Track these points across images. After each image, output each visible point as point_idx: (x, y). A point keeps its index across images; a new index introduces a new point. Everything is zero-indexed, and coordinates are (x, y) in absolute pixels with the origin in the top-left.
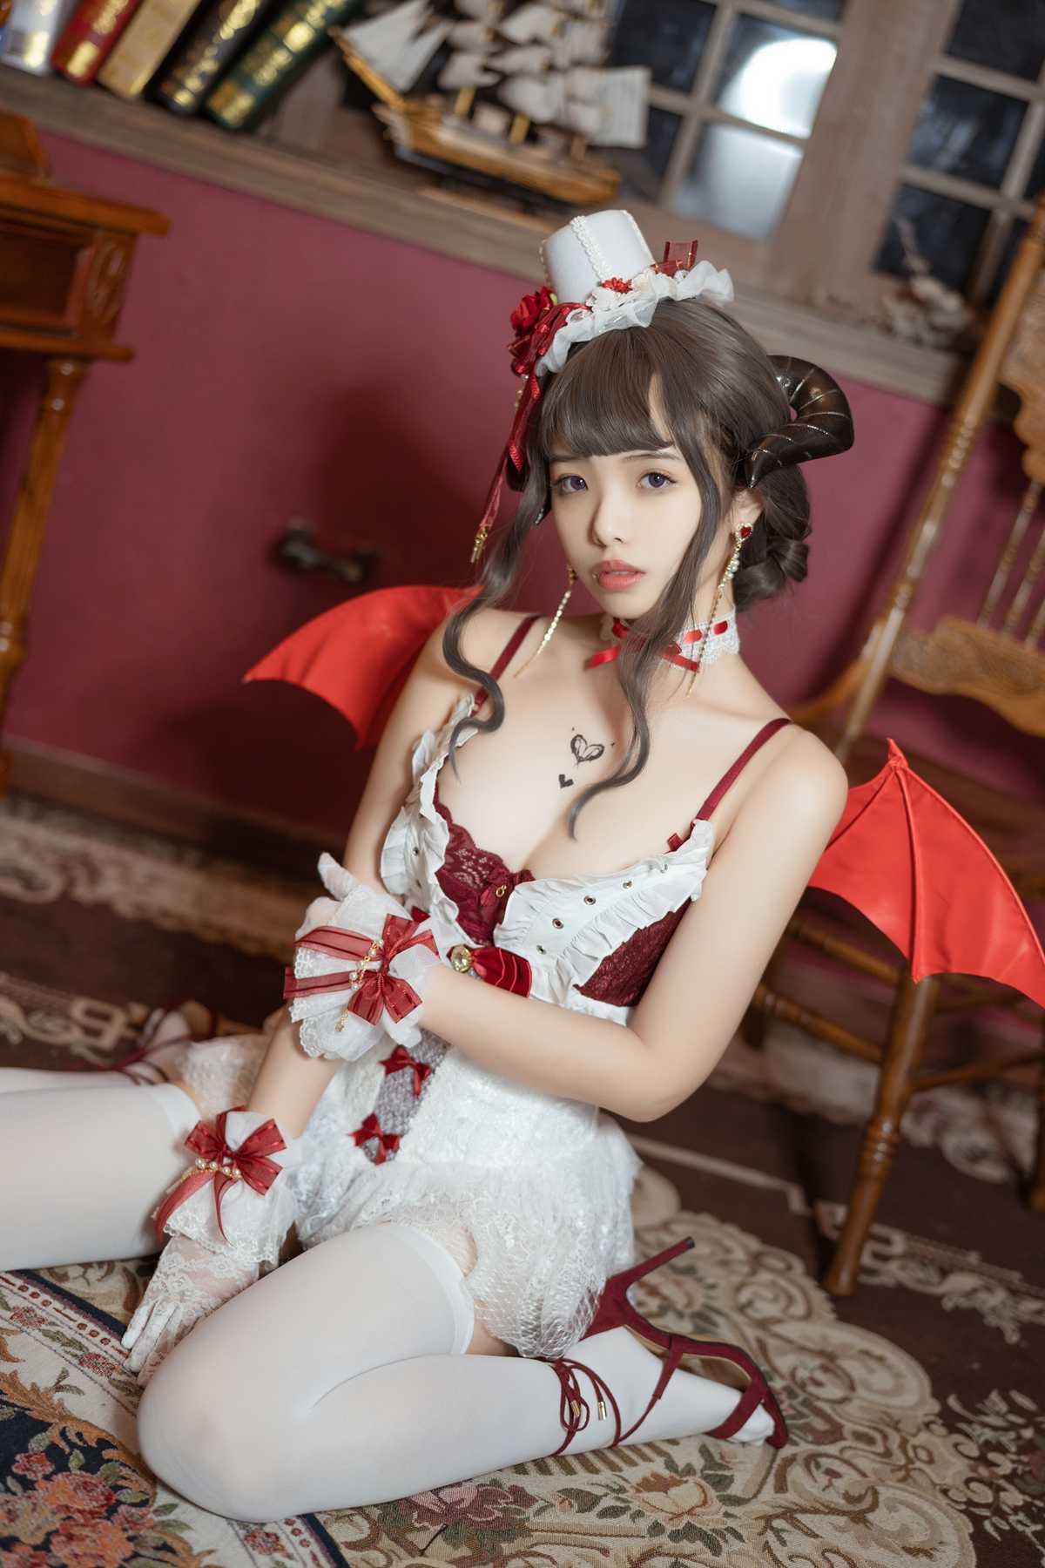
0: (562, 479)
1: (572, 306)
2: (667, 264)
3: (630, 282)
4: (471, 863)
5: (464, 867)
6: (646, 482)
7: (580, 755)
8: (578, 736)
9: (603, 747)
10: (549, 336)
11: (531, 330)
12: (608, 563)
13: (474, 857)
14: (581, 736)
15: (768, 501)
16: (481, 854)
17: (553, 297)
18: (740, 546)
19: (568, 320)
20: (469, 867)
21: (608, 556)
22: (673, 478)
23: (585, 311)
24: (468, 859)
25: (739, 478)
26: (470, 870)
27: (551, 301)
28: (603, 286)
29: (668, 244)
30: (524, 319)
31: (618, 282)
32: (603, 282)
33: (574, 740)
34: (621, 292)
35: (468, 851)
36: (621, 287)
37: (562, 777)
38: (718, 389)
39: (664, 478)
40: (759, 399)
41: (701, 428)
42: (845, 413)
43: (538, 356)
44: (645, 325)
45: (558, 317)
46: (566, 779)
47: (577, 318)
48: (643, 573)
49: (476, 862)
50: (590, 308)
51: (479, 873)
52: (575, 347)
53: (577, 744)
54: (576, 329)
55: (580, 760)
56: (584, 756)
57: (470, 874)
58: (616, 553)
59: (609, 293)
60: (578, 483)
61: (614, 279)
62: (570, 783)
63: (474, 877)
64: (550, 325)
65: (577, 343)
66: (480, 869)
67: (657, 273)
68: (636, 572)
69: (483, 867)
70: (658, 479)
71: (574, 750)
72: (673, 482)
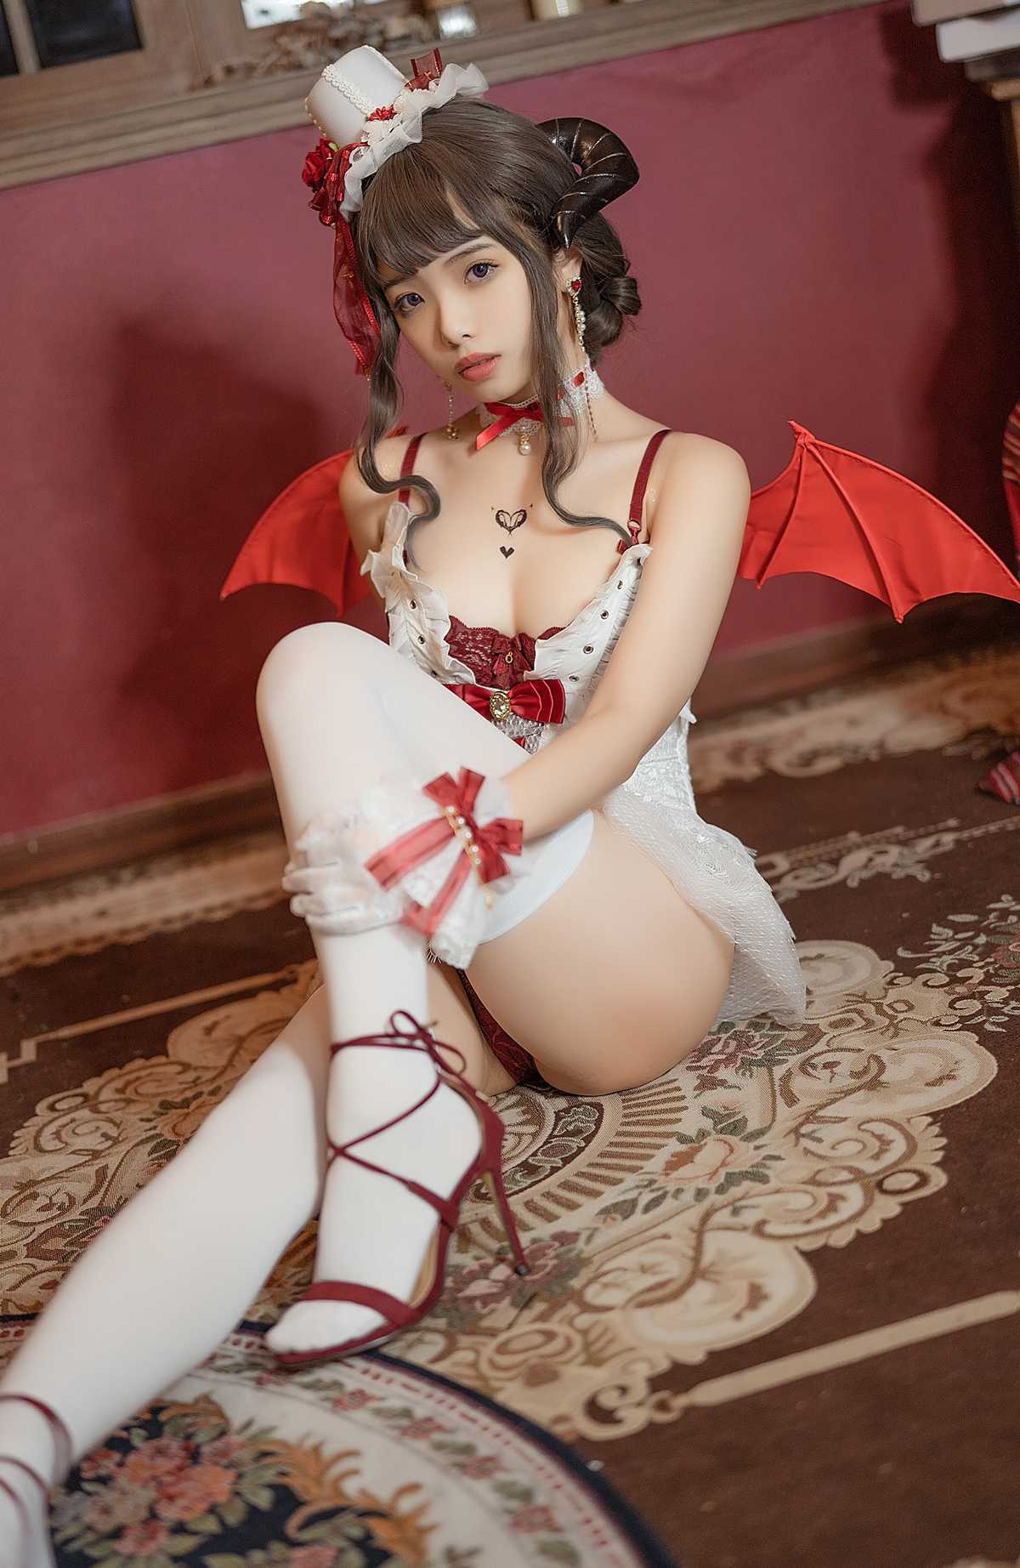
0: (399, 301)
1: (350, 148)
2: (419, 79)
3: (391, 108)
4: (471, 644)
5: (467, 650)
6: (472, 276)
7: (508, 525)
8: (499, 512)
9: (524, 511)
10: (340, 182)
11: (322, 182)
12: (466, 359)
13: (470, 637)
14: (502, 511)
15: (584, 250)
16: (475, 632)
17: (331, 145)
18: (577, 299)
19: (351, 161)
20: (470, 648)
21: (462, 353)
22: (497, 263)
23: (362, 148)
24: (467, 640)
25: (552, 241)
26: (473, 650)
27: (332, 150)
28: (371, 119)
29: (413, 61)
30: (313, 174)
31: (382, 112)
32: (369, 116)
33: (497, 516)
34: (387, 119)
35: (463, 634)
36: (386, 114)
37: (503, 549)
38: (505, 172)
39: (486, 265)
40: (542, 166)
41: (500, 210)
42: (623, 152)
43: (338, 203)
44: (418, 141)
45: (341, 161)
46: (507, 549)
47: (357, 156)
48: (500, 356)
49: (474, 640)
50: (366, 144)
51: (482, 650)
52: (366, 182)
53: (501, 519)
54: (361, 166)
55: (510, 530)
56: (512, 525)
57: (474, 654)
58: (470, 349)
59: (378, 123)
60: (414, 299)
61: (377, 110)
62: (511, 551)
63: (478, 655)
64: (338, 172)
65: (367, 178)
66: (480, 645)
67: (412, 91)
68: (492, 358)
69: (482, 642)
70: (480, 269)
71: (501, 524)
72: (496, 266)
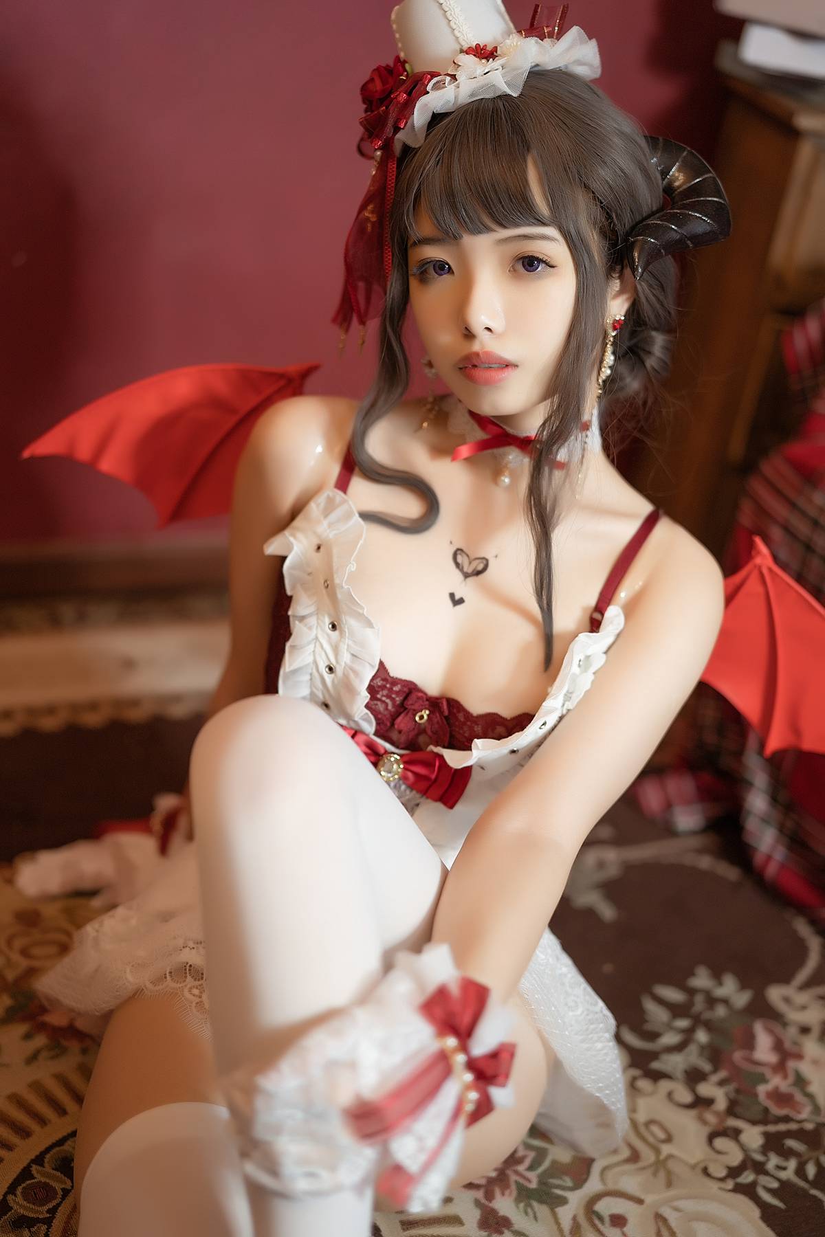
0: (423, 264)
1: (434, 75)
2: (534, 30)
3: (495, 49)
4: (385, 692)
5: (379, 696)
6: (520, 267)
7: (465, 570)
8: (458, 549)
9: (488, 561)
10: (409, 105)
11: (384, 101)
12: (477, 354)
13: (388, 686)
14: (461, 550)
15: (643, 288)
16: (395, 681)
18: (612, 339)
19: (429, 88)
20: (383, 696)
21: (476, 347)
22: (552, 263)
23: (448, 78)
24: (383, 687)
26: (384, 699)
28: (467, 52)
30: (376, 91)
31: (482, 50)
32: (466, 48)
33: (455, 554)
34: (487, 58)
35: (383, 680)
36: (485, 53)
37: (452, 596)
39: (540, 261)
40: (639, 178)
43: (397, 129)
44: (515, 95)
45: (417, 86)
46: (457, 597)
47: (437, 87)
48: (517, 366)
49: (390, 690)
50: (453, 76)
51: (393, 700)
52: (436, 118)
53: (459, 559)
54: (435, 100)
55: (466, 576)
56: (470, 571)
57: (384, 702)
58: (488, 345)
59: (470, 60)
60: (442, 267)
61: (478, 45)
62: (461, 601)
63: (387, 705)
64: (409, 94)
65: (440, 114)
66: (394, 696)
67: (525, 39)
68: (508, 365)
69: (397, 693)
70: (530, 263)
71: (457, 565)
72: (552, 267)
